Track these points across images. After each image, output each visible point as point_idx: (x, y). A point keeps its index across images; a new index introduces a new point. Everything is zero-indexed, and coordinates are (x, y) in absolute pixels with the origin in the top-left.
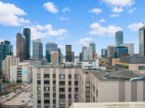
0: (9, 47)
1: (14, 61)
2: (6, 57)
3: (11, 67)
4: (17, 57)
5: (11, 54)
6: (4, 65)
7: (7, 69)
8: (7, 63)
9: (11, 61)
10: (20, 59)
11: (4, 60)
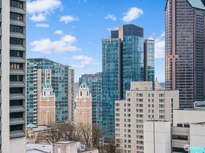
0: (141, 47)
1: (157, 103)
2: (128, 87)
3: (147, 126)
4: (169, 86)
5: (146, 75)
6: (122, 117)
7: (134, 133)
8: (133, 113)
9: (145, 103)
10: (181, 98)
11: (122, 98)
